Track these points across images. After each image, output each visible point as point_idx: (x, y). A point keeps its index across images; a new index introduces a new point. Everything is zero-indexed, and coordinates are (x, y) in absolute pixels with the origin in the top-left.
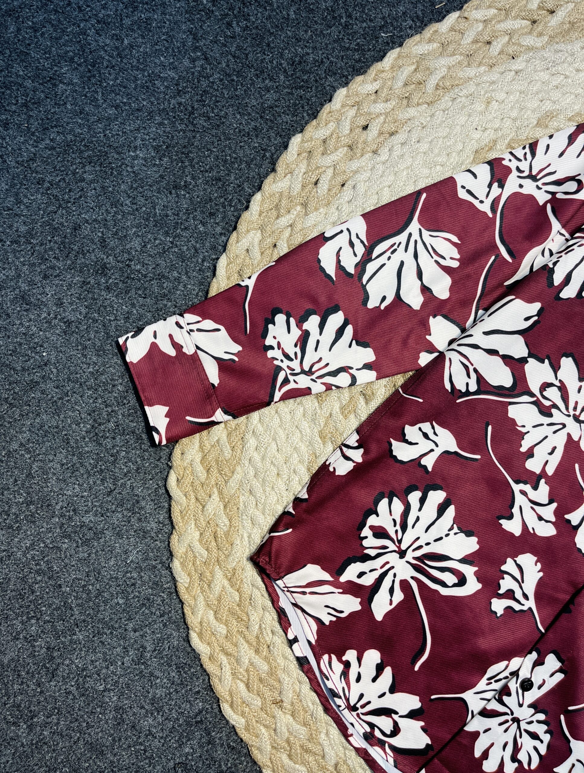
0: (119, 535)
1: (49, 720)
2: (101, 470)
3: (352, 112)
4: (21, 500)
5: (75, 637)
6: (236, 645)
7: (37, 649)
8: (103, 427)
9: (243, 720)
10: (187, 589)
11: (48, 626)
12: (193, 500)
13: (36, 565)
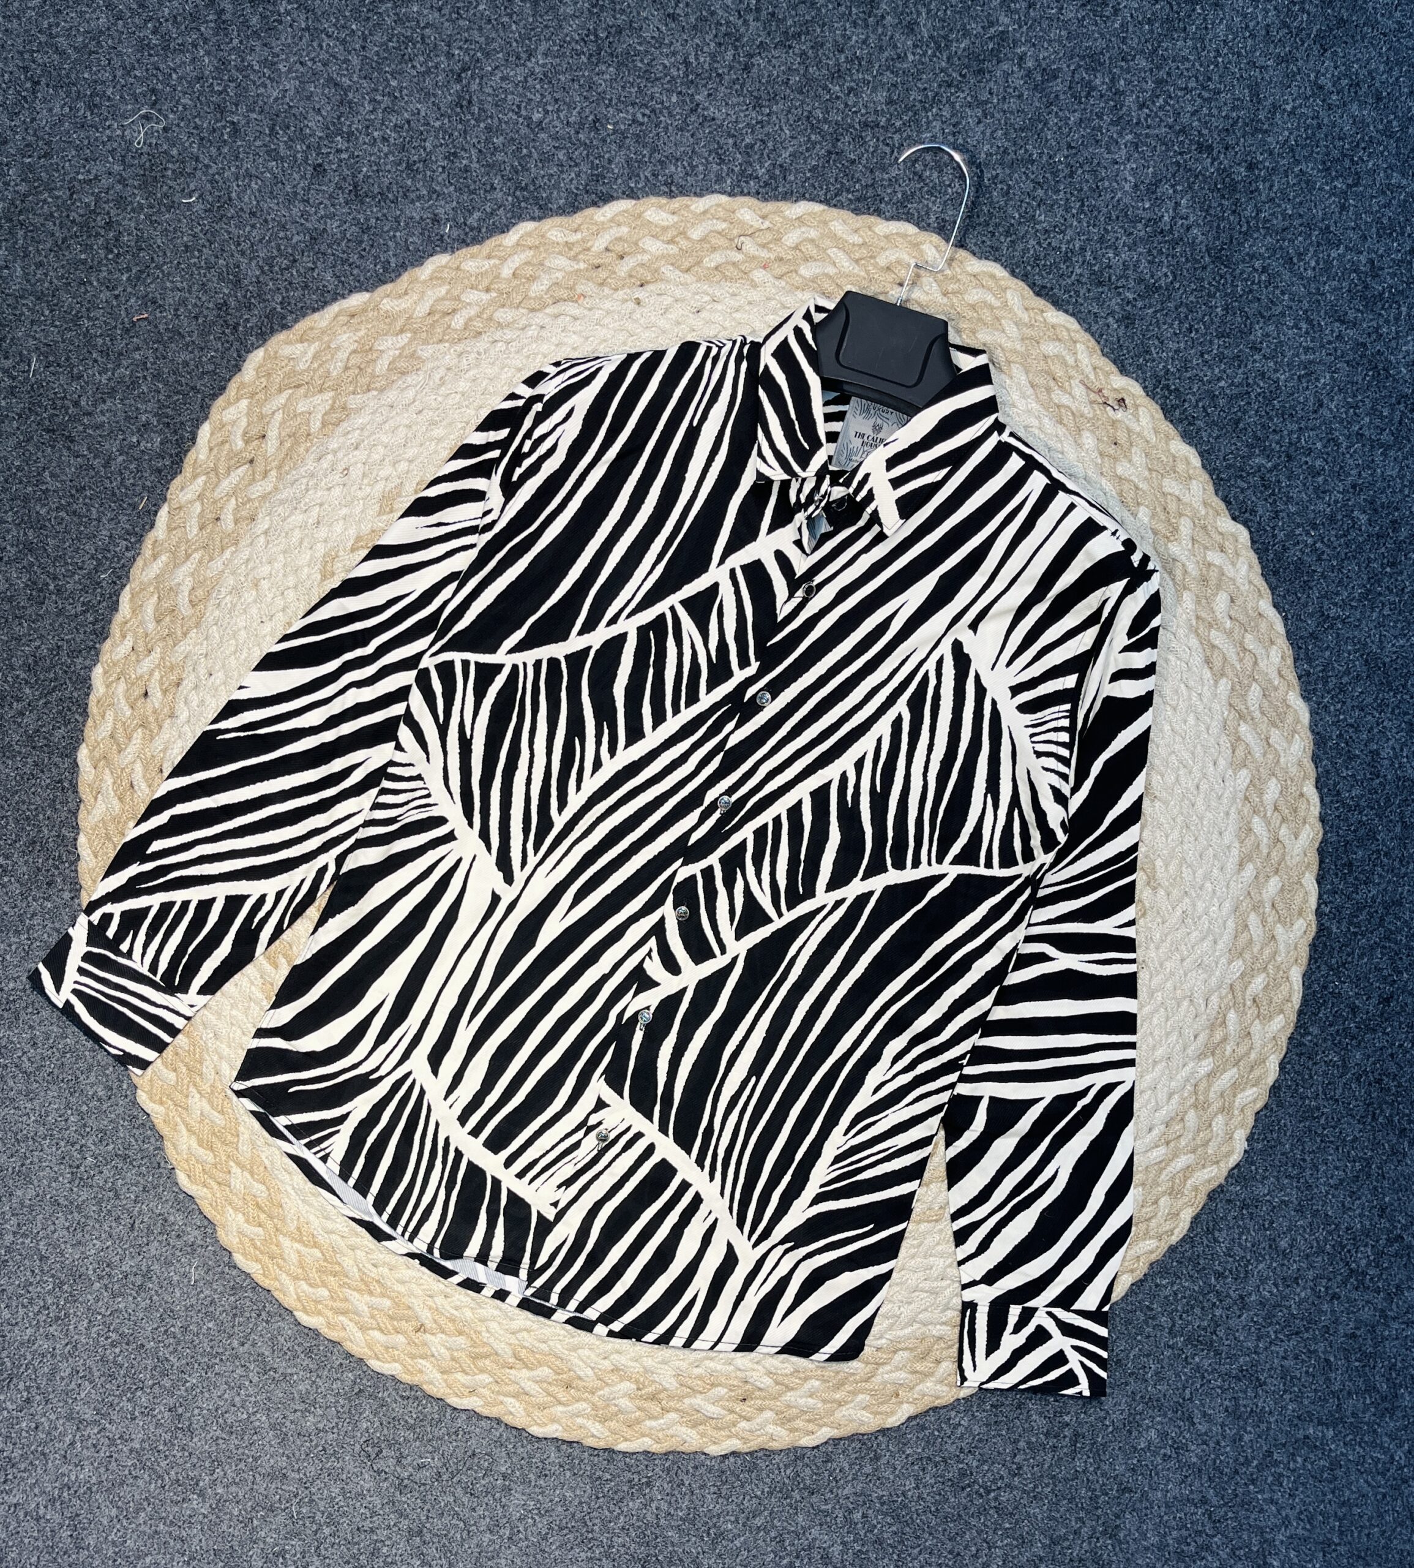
0: (168, 1263)
1: (215, 1476)
2: (109, 1211)
3: (121, 687)
4: (50, 1287)
5: (188, 1384)
6: (346, 1300)
7: (159, 1417)
8: (82, 1169)
9: (396, 1364)
10: (264, 1275)
11: (156, 1389)
12: (216, 1187)
13: (107, 1338)
